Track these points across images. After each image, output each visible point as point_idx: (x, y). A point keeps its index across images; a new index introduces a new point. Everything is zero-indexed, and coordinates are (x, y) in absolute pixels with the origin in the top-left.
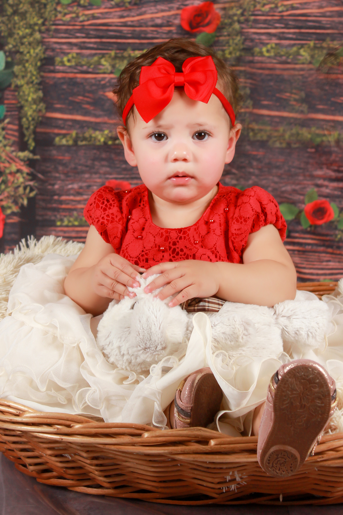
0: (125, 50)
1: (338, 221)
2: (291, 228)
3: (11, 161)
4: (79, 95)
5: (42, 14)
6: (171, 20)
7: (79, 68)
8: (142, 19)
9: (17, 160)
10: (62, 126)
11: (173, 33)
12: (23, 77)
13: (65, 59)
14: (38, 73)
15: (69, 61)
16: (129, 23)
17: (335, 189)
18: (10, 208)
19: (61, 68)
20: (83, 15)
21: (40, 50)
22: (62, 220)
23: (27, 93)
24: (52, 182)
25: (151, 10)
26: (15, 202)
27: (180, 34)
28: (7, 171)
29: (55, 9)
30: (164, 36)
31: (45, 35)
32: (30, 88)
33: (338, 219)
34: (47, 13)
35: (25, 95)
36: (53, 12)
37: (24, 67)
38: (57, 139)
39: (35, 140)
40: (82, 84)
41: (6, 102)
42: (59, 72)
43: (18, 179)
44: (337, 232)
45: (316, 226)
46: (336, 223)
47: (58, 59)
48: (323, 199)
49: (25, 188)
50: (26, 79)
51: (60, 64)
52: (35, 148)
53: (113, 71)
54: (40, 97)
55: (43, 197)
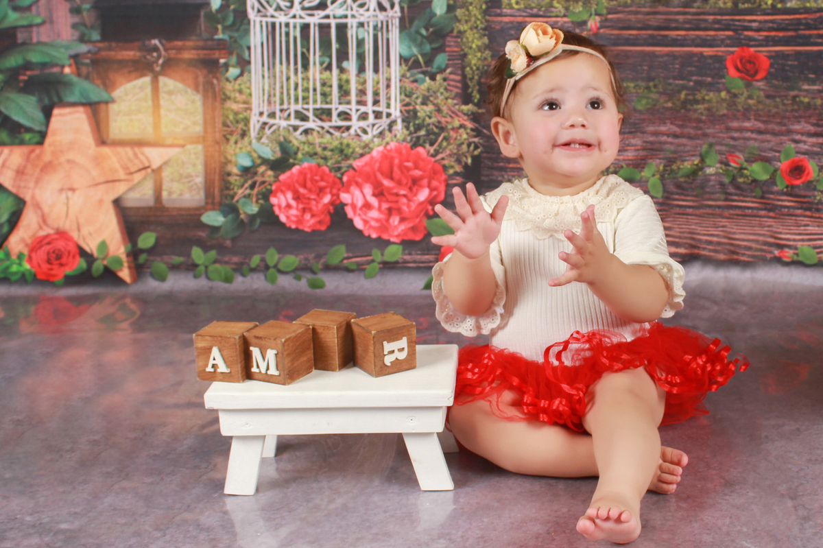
1: (818, 181)
2: (765, 188)
3: (453, 115)
7: (528, 11)
9: (460, 114)
12: (467, 22)
14: (484, 17)
15: (517, 3)
17: (814, 145)
18: (452, 167)
19: (509, 11)
23: (470, 39)
26: (458, 161)
28: (450, 127)
32: (474, 34)
33: (818, 178)
35: (468, 42)
37: (468, 10)
39: (480, 92)
41: (448, 49)
42: (506, 16)
43: (461, 136)
44: (816, 193)
45: (793, 187)
46: (814, 183)
47: (505, 1)
48: (802, 157)
49: (469, 145)
50: (470, 24)
51: (508, 7)
52: (479, 100)
53: (567, 14)
54: (485, 44)
55: (488, 155)
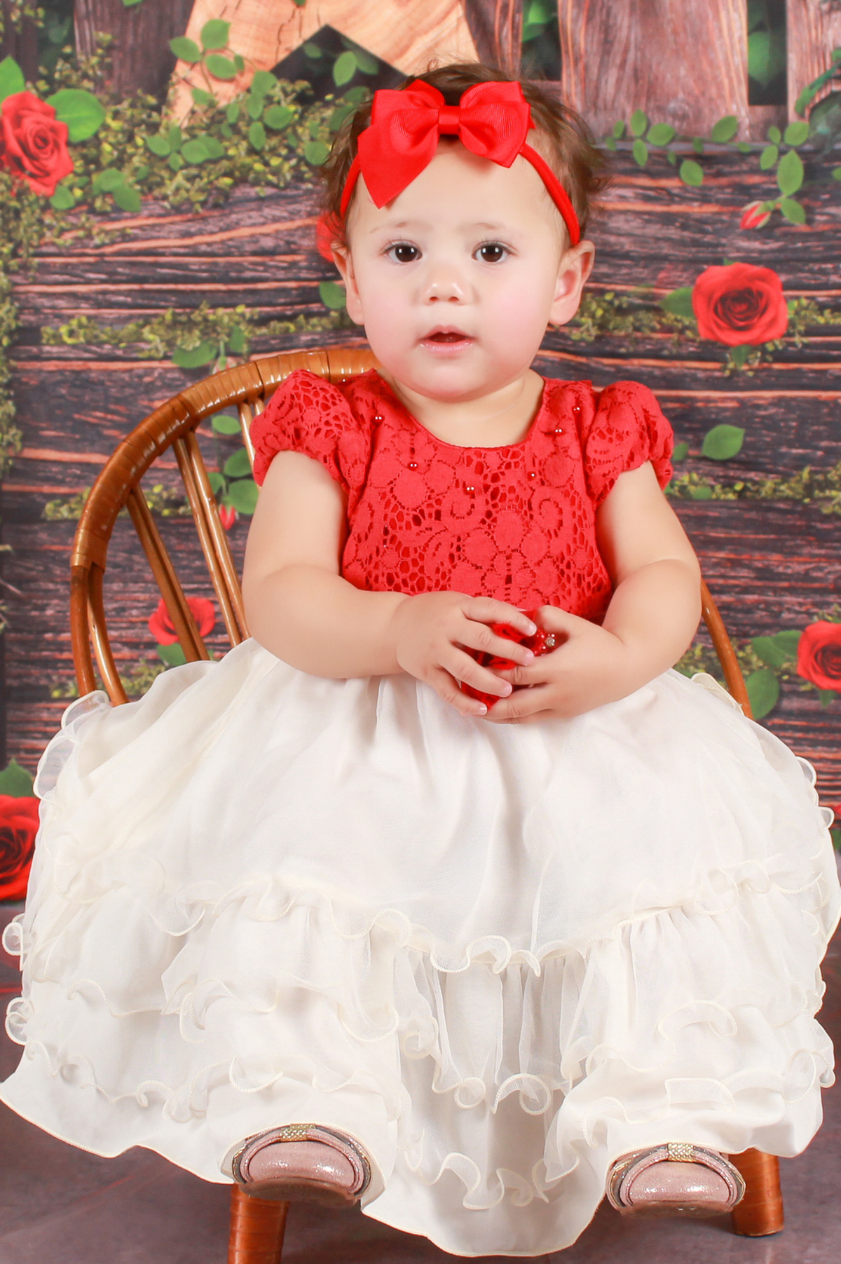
0: (195, 307)
4: (96, 409)
5: (9, 232)
6: (295, 239)
7: (94, 348)
8: (231, 239)
10: (60, 477)
11: (301, 269)
13: (64, 330)
14: (5, 362)
15: (71, 333)
16: (204, 248)
19: (55, 350)
20: (102, 231)
21: (9, 311)
22: (63, 686)
24: (39, 602)
25: (250, 217)
27: (316, 270)
29: (40, 222)
30: (281, 274)
31: (18, 279)
34: (21, 230)
36: (36, 228)
38: (49, 506)
40: (102, 383)
42: (49, 359)
47: (48, 330)
51: (52, 342)
53: (169, 354)
54: (9, 415)
55: (19, 636)
